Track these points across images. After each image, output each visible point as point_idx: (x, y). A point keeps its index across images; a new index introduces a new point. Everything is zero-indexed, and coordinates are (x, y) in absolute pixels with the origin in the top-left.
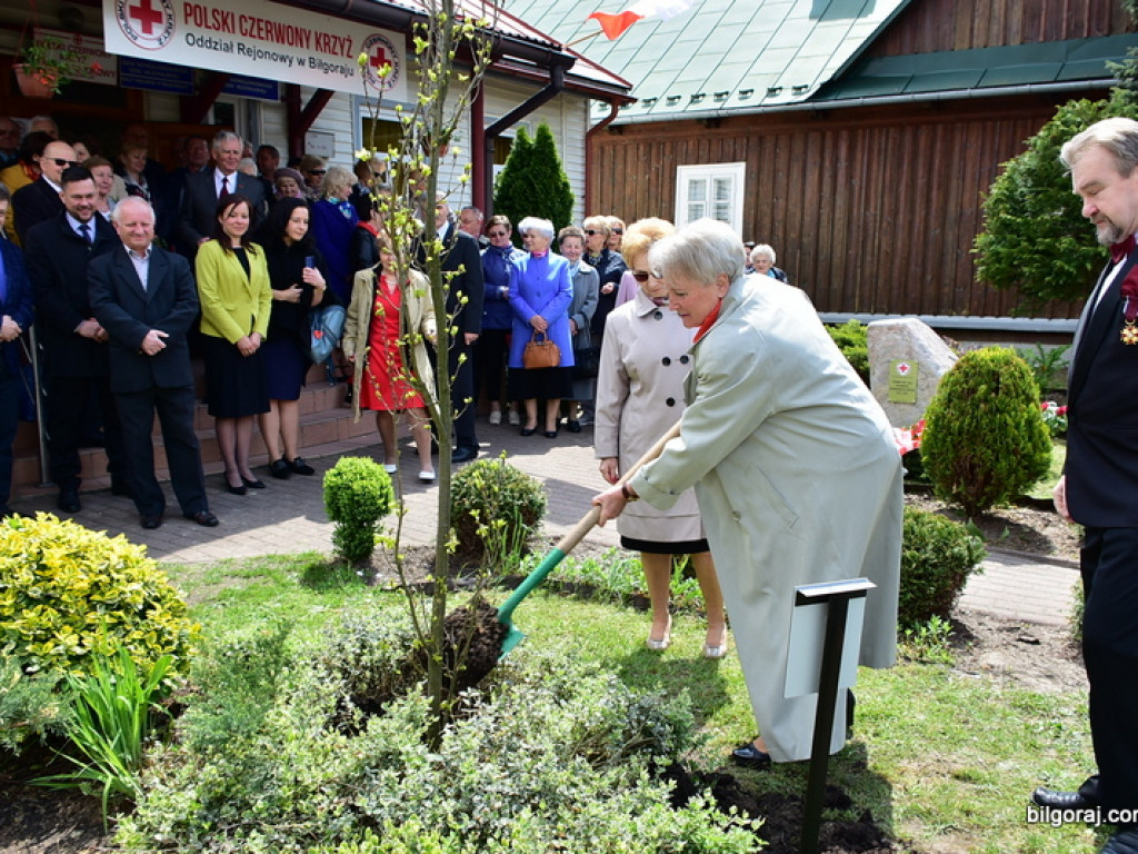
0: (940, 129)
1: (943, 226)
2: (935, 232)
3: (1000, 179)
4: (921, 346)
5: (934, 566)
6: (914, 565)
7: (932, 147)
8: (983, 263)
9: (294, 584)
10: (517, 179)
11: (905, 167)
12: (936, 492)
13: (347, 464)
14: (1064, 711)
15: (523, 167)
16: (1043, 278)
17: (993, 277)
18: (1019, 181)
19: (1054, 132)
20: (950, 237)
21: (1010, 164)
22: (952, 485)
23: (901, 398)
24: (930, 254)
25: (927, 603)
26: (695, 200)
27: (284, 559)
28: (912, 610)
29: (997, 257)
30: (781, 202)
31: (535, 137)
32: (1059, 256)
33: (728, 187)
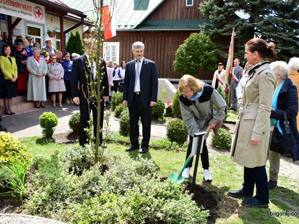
0: (163, 37)
1: (164, 58)
2: (162, 60)
3: (179, 49)
4: (168, 85)
5: (184, 131)
6: (180, 131)
7: (161, 41)
8: (175, 67)
9: (34, 144)
10: (71, 44)
11: (156, 45)
12: (175, 116)
13: (46, 114)
14: (214, 159)
15: (72, 41)
16: (188, 71)
17: (177, 70)
18: (182, 49)
19: (190, 40)
20: (165, 61)
21: (181, 46)
22: (179, 115)
23: (164, 96)
24: (161, 65)
25: (183, 139)
26: (107, 50)
27: (29, 138)
28: (180, 141)
29: (178, 66)
30: (128, 52)
31: (75, 34)
32: (192, 66)
33: (115, 47)
